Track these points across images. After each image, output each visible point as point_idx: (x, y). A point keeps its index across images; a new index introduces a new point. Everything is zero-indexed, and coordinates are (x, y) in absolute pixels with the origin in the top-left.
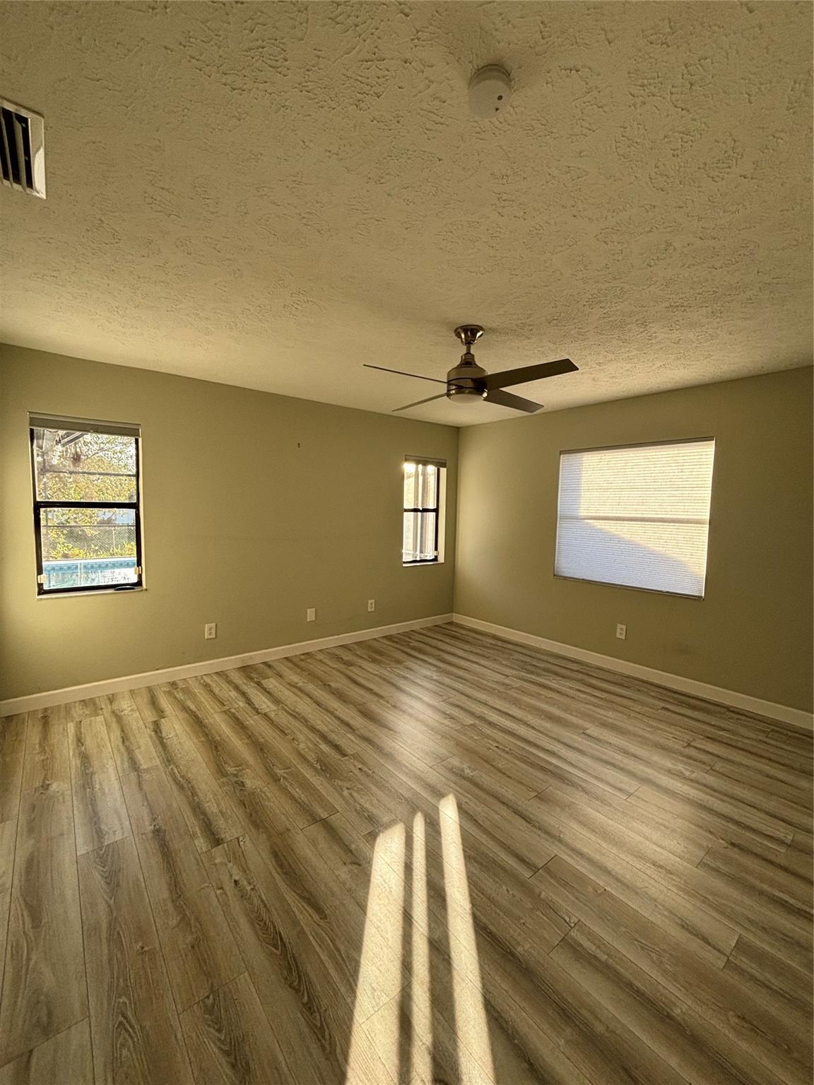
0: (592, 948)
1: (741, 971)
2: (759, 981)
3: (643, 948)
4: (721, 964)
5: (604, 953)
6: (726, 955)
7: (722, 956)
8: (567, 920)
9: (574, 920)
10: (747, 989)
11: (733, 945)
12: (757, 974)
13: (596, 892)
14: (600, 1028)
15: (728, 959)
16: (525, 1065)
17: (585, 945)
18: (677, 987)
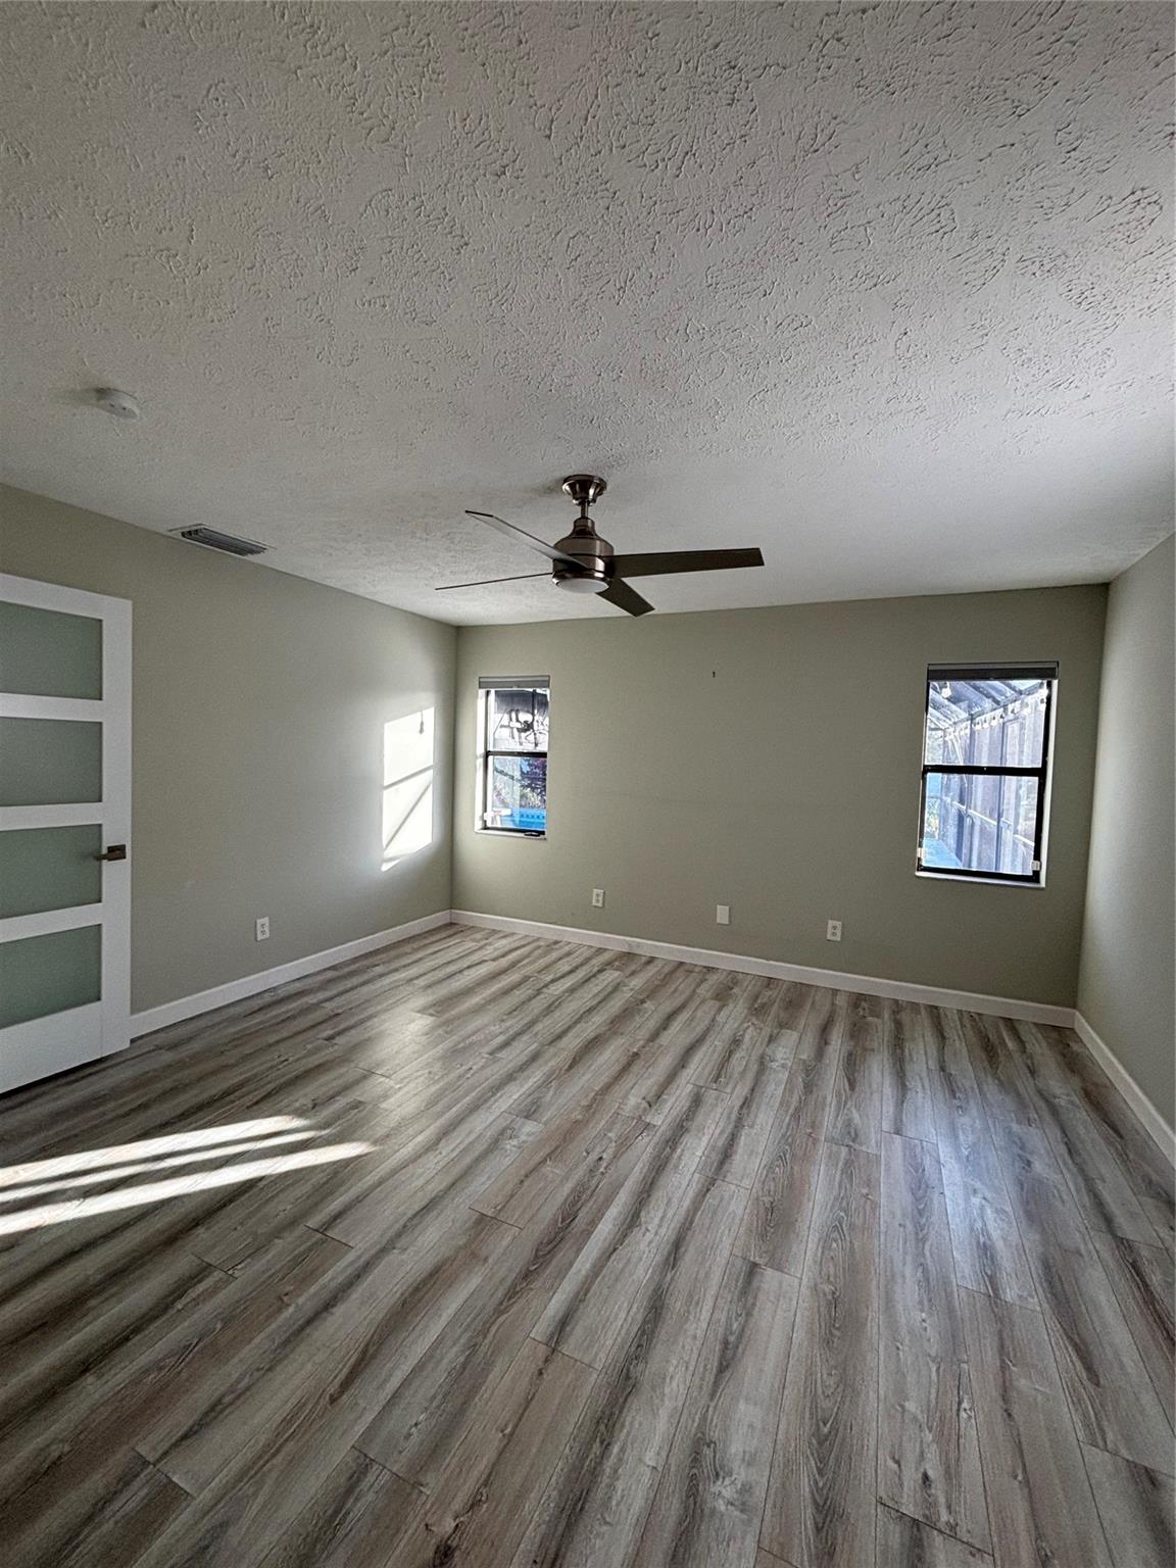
0: (193, 1293)
1: (126, 1480)
2: (103, 1507)
3: (186, 1347)
4: (143, 1449)
5: (185, 1306)
6: (159, 1460)
7: (157, 1455)
8: (239, 1267)
9: (237, 1273)
10: (96, 1483)
11: (175, 1479)
12: (116, 1505)
13: (286, 1294)
14: (93, 1303)
15: (149, 1463)
16: (76, 1249)
17: (199, 1285)
18: (120, 1384)
